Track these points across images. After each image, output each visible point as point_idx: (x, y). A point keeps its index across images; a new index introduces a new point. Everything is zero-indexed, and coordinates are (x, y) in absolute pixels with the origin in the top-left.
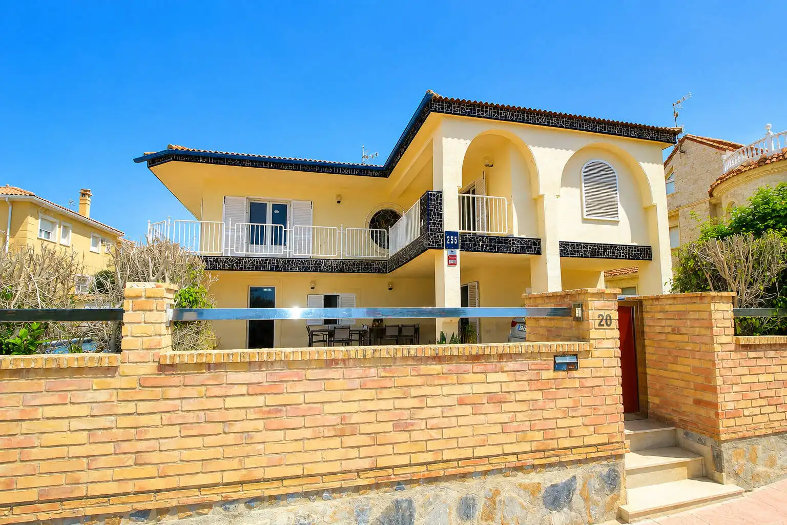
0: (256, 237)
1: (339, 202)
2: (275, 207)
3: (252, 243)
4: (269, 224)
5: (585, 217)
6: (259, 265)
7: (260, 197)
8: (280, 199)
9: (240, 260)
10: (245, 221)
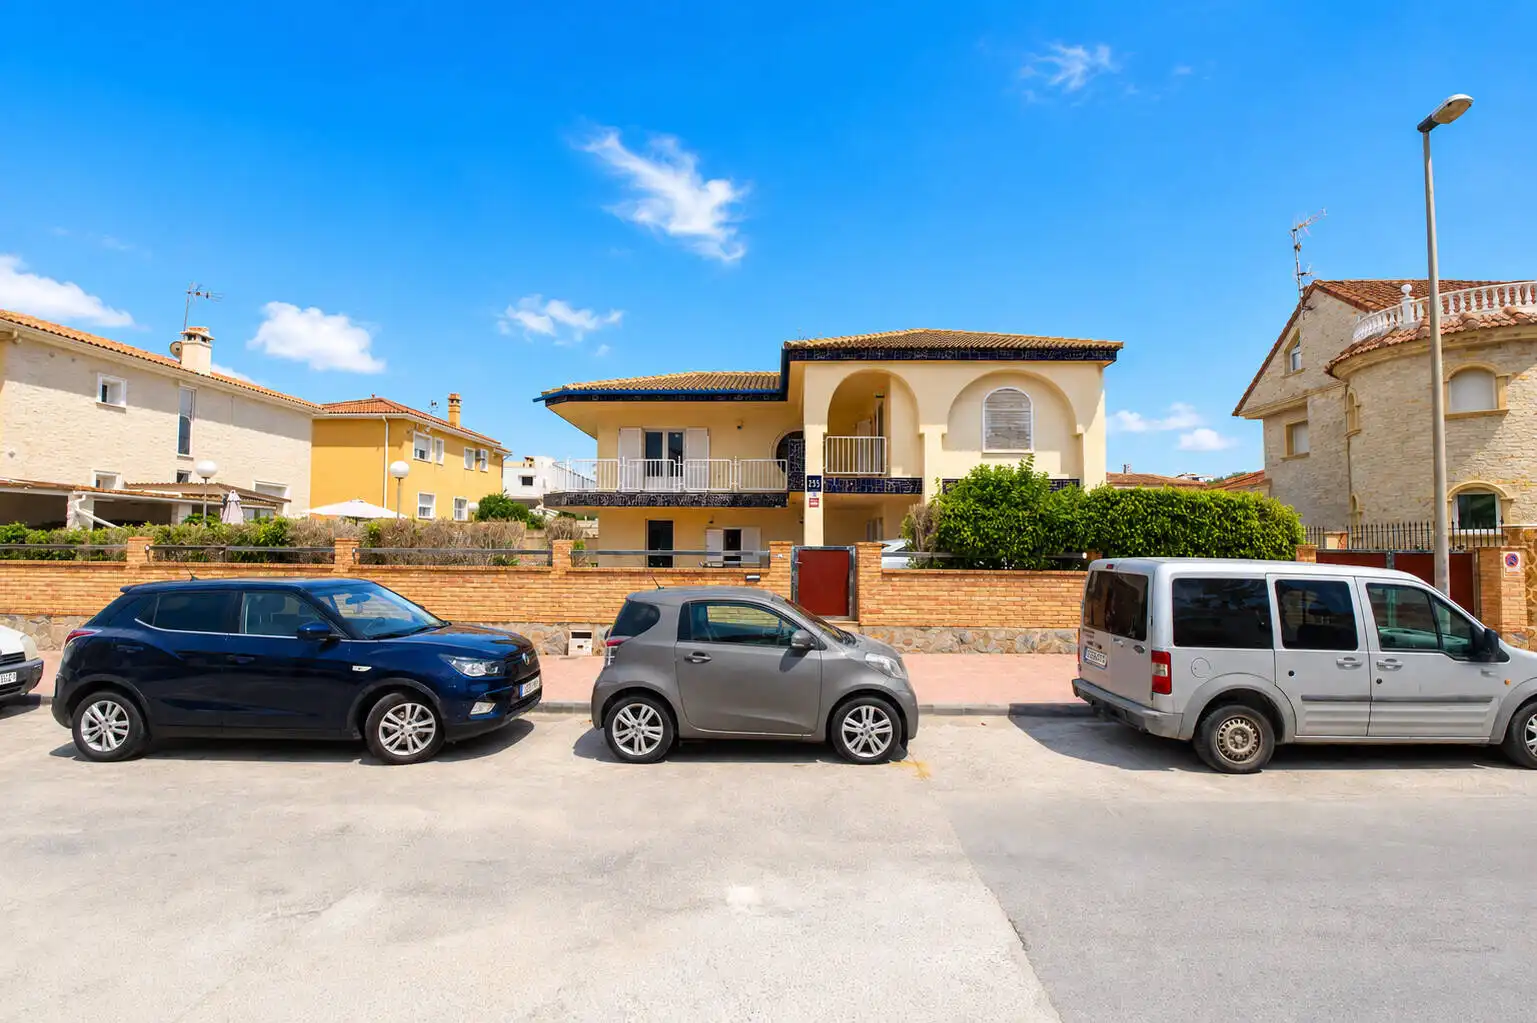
0: (653, 471)
1: (739, 427)
2: (671, 435)
3: (649, 475)
4: (665, 459)
5: (985, 451)
6: (652, 500)
7: (655, 427)
8: (675, 427)
9: (632, 496)
10: (640, 455)
